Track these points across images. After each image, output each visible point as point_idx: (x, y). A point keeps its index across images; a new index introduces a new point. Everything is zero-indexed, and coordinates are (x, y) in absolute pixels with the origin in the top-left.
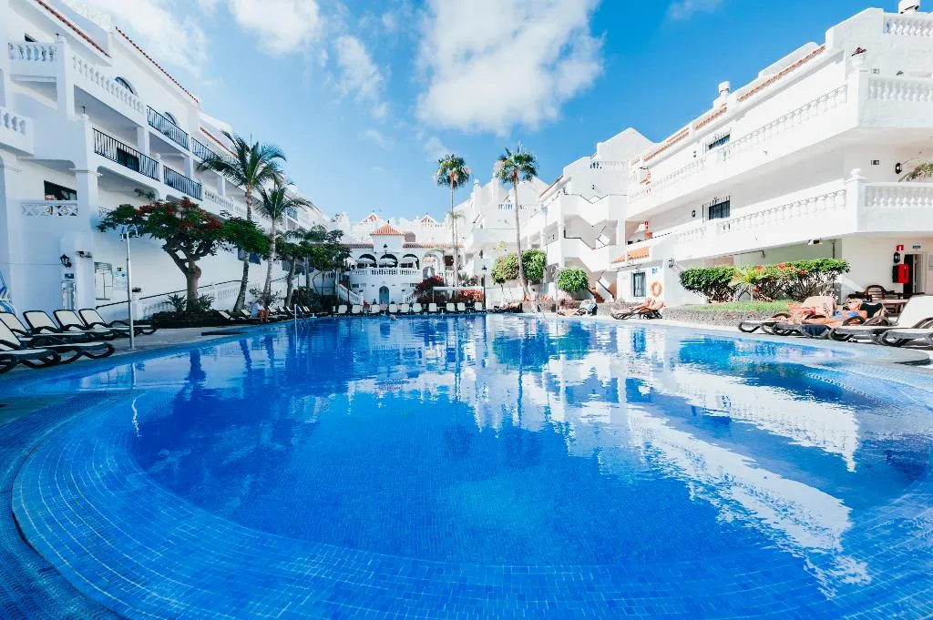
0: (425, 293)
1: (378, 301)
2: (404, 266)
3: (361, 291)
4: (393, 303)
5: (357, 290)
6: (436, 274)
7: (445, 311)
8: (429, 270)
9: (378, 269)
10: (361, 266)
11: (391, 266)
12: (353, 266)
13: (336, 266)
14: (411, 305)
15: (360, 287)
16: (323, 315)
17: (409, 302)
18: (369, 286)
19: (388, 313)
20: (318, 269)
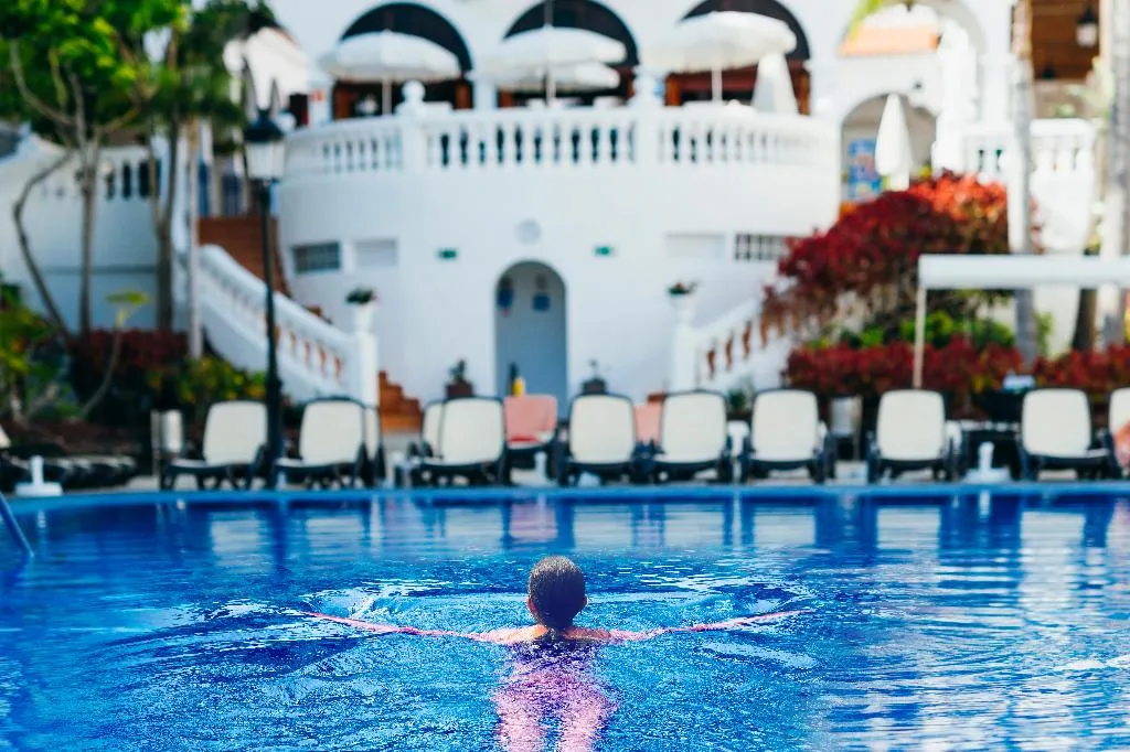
0: (851, 314)
1: (483, 375)
2: (685, 88)
3: (361, 298)
4: (595, 388)
5: (328, 286)
6: (948, 155)
7: (1010, 454)
8: (892, 117)
9: (484, 118)
10: (351, 97)
11: (586, 97)
12: (298, 106)
13: (175, 107)
14: (739, 408)
15: (353, 271)
16: (103, 477)
17: (726, 381)
18: (416, 258)
19: (562, 464)
20: (45, 129)
